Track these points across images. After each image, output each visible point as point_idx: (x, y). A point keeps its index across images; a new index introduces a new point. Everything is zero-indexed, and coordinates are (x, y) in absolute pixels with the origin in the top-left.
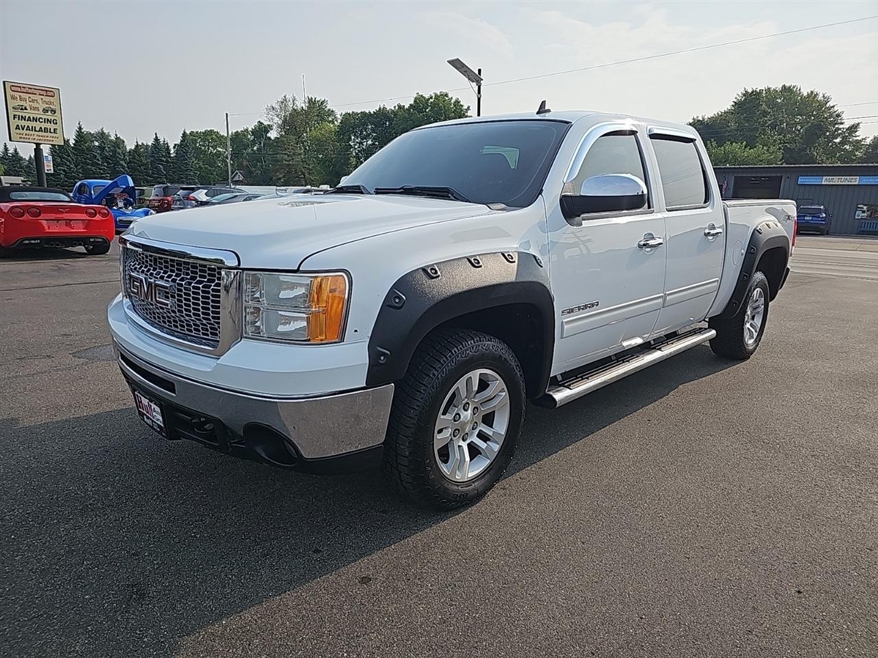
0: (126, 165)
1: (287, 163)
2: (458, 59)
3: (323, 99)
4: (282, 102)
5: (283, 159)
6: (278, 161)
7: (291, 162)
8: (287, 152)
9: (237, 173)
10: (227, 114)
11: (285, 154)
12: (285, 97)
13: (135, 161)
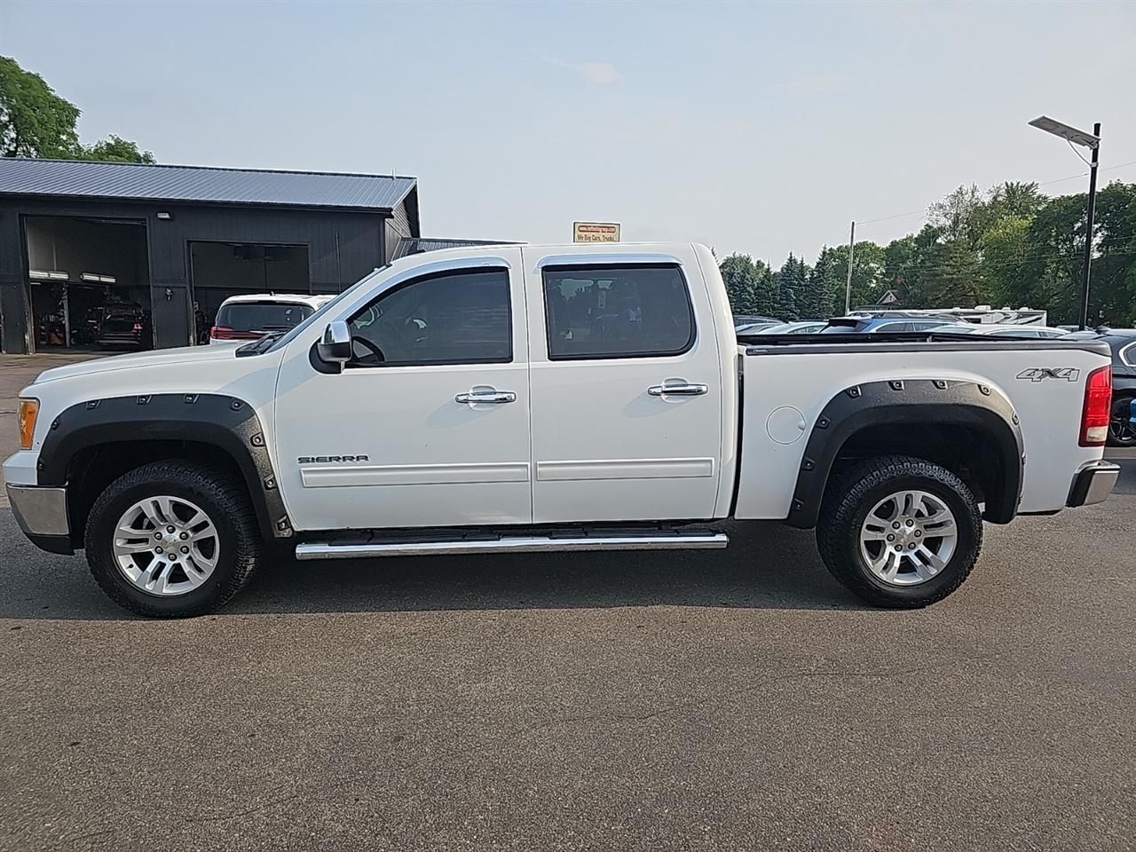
0: (753, 292)
1: (949, 276)
2: (1044, 117)
3: (1029, 183)
4: (955, 197)
5: (943, 272)
6: (937, 275)
7: (955, 276)
8: (951, 262)
9: (889, 294)
10: (853, 223)
11: (947, 266)
12: (960, 189)
13: (764, 286)
